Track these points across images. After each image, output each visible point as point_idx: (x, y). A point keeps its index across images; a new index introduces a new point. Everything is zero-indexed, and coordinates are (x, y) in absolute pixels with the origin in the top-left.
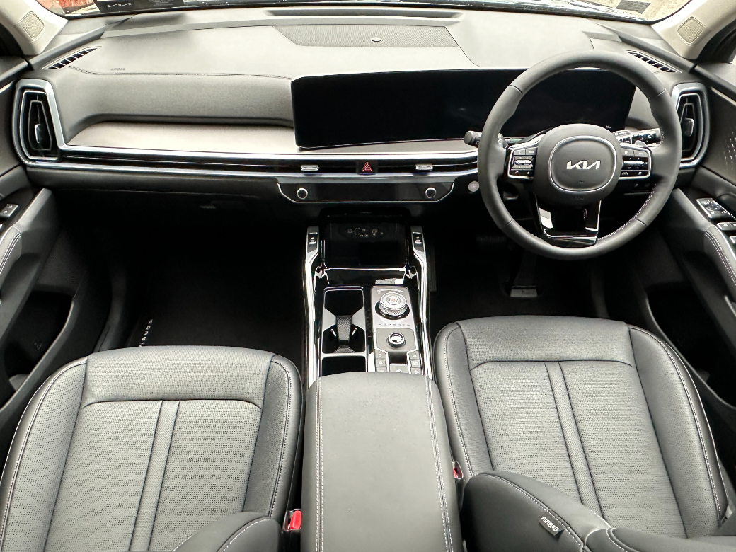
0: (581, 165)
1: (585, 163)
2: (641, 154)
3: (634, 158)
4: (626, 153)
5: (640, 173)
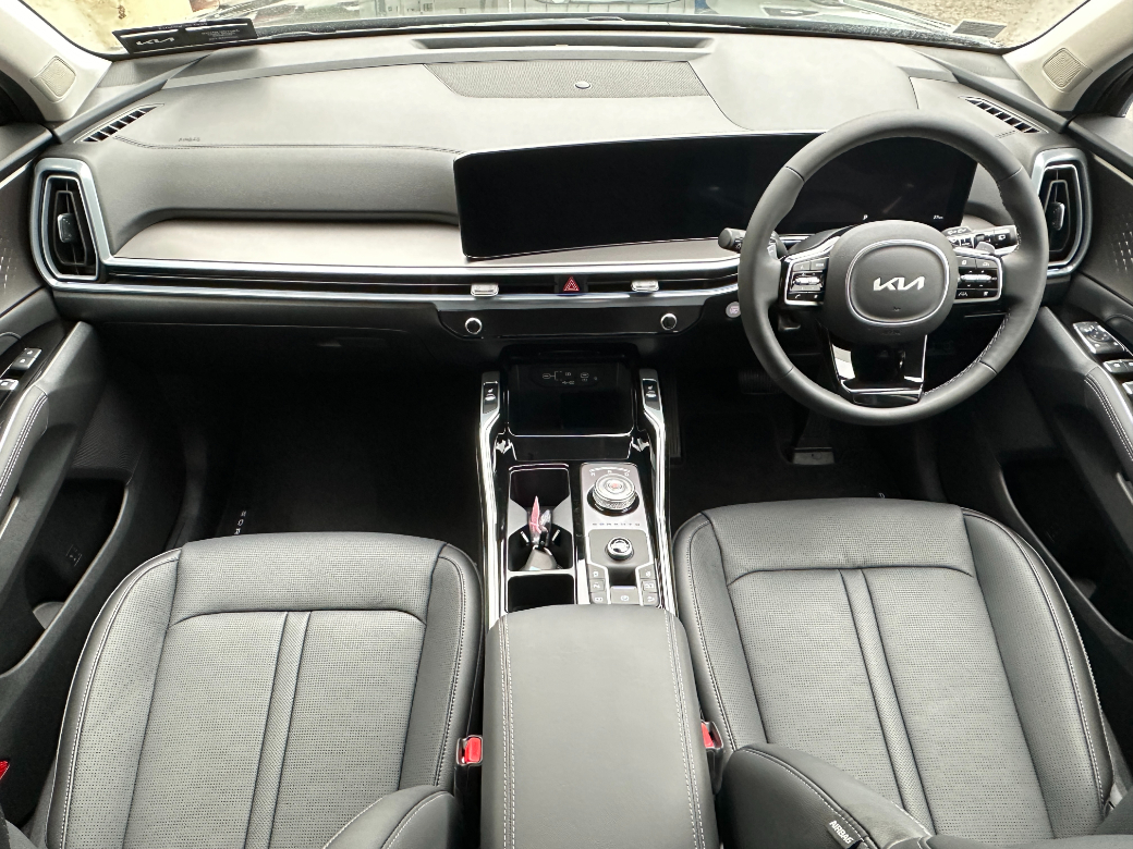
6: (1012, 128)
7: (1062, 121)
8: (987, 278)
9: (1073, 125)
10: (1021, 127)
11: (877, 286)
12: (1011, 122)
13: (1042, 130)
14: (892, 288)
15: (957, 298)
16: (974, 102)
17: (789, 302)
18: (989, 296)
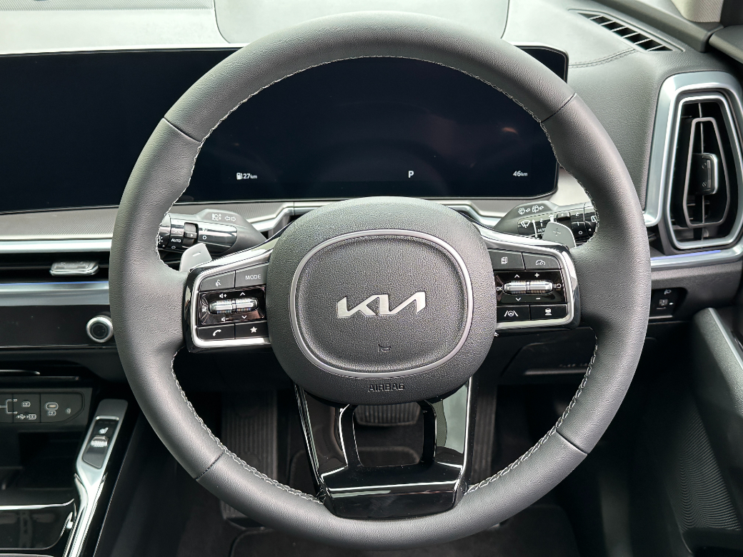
0: (374, 306)
1: (384, 299)
2: (541, 263)
3: (527, 276)
4: (504, 261)
5: (548, 312)
14: (369, 313)
18: (554, 316)
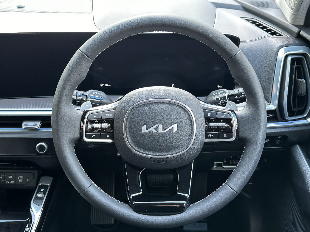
6: (268, 34)
7: (296, 30)
8: (225, 125)
9: (302, 33)
10: (274, 34)
11: (144, 130)
12: (268, 31)
13: (286, 35)
15: (207, 137)
16: (249, 21)
17: (86, 139)
